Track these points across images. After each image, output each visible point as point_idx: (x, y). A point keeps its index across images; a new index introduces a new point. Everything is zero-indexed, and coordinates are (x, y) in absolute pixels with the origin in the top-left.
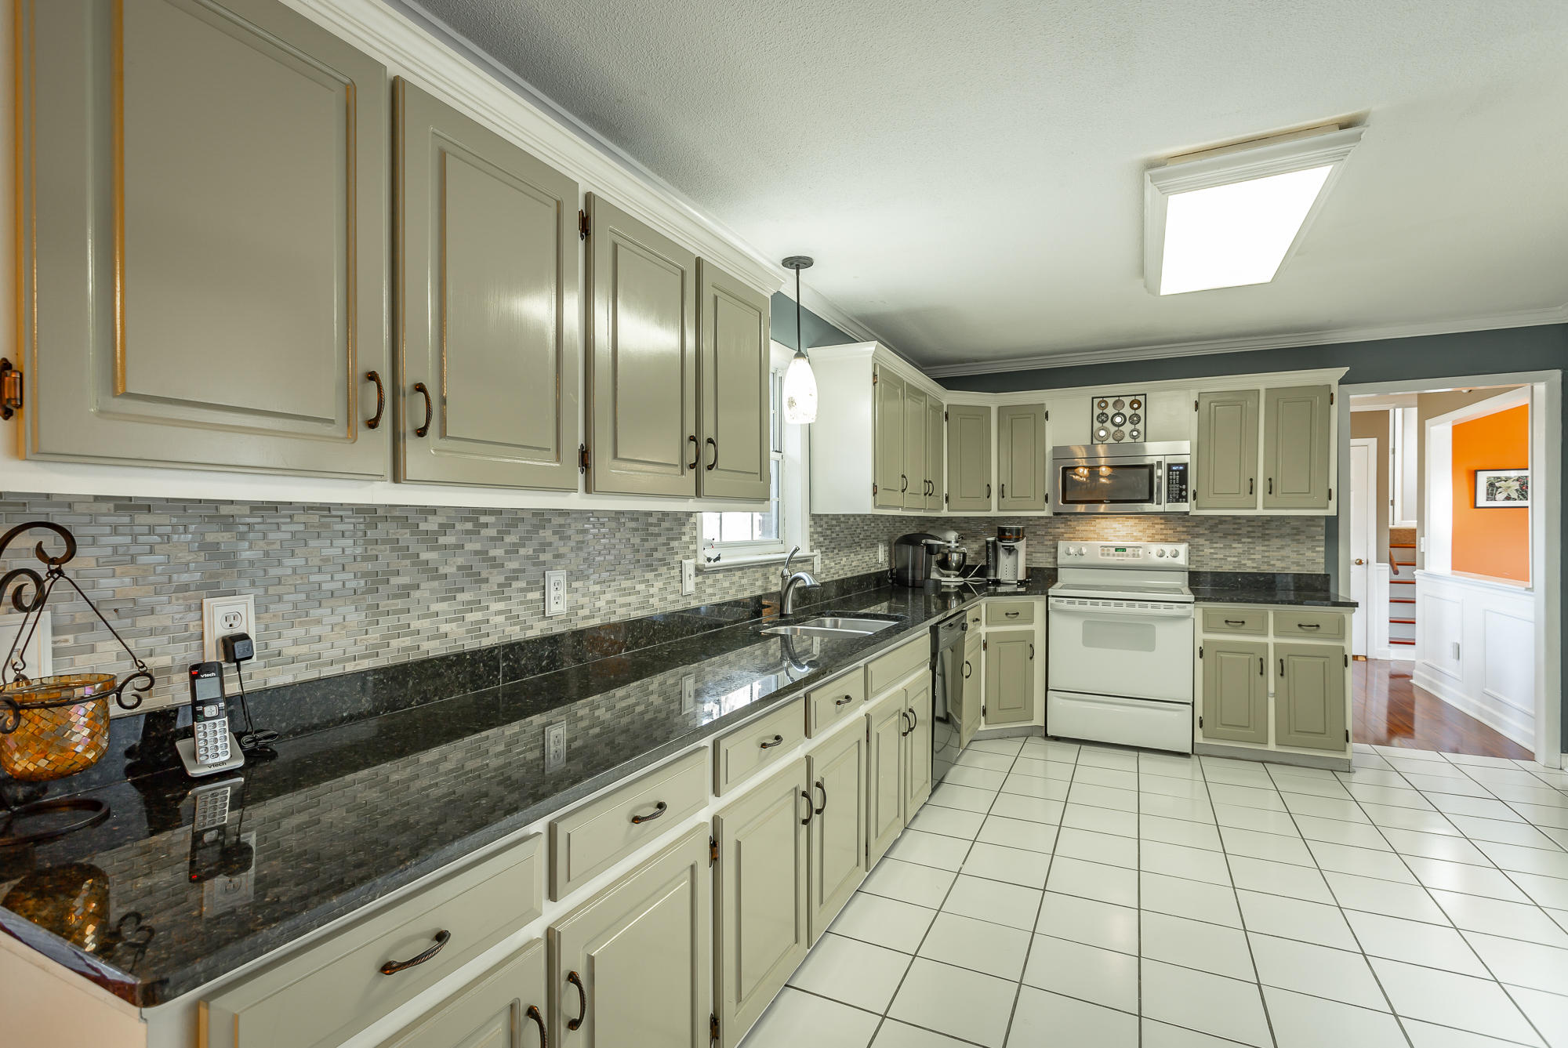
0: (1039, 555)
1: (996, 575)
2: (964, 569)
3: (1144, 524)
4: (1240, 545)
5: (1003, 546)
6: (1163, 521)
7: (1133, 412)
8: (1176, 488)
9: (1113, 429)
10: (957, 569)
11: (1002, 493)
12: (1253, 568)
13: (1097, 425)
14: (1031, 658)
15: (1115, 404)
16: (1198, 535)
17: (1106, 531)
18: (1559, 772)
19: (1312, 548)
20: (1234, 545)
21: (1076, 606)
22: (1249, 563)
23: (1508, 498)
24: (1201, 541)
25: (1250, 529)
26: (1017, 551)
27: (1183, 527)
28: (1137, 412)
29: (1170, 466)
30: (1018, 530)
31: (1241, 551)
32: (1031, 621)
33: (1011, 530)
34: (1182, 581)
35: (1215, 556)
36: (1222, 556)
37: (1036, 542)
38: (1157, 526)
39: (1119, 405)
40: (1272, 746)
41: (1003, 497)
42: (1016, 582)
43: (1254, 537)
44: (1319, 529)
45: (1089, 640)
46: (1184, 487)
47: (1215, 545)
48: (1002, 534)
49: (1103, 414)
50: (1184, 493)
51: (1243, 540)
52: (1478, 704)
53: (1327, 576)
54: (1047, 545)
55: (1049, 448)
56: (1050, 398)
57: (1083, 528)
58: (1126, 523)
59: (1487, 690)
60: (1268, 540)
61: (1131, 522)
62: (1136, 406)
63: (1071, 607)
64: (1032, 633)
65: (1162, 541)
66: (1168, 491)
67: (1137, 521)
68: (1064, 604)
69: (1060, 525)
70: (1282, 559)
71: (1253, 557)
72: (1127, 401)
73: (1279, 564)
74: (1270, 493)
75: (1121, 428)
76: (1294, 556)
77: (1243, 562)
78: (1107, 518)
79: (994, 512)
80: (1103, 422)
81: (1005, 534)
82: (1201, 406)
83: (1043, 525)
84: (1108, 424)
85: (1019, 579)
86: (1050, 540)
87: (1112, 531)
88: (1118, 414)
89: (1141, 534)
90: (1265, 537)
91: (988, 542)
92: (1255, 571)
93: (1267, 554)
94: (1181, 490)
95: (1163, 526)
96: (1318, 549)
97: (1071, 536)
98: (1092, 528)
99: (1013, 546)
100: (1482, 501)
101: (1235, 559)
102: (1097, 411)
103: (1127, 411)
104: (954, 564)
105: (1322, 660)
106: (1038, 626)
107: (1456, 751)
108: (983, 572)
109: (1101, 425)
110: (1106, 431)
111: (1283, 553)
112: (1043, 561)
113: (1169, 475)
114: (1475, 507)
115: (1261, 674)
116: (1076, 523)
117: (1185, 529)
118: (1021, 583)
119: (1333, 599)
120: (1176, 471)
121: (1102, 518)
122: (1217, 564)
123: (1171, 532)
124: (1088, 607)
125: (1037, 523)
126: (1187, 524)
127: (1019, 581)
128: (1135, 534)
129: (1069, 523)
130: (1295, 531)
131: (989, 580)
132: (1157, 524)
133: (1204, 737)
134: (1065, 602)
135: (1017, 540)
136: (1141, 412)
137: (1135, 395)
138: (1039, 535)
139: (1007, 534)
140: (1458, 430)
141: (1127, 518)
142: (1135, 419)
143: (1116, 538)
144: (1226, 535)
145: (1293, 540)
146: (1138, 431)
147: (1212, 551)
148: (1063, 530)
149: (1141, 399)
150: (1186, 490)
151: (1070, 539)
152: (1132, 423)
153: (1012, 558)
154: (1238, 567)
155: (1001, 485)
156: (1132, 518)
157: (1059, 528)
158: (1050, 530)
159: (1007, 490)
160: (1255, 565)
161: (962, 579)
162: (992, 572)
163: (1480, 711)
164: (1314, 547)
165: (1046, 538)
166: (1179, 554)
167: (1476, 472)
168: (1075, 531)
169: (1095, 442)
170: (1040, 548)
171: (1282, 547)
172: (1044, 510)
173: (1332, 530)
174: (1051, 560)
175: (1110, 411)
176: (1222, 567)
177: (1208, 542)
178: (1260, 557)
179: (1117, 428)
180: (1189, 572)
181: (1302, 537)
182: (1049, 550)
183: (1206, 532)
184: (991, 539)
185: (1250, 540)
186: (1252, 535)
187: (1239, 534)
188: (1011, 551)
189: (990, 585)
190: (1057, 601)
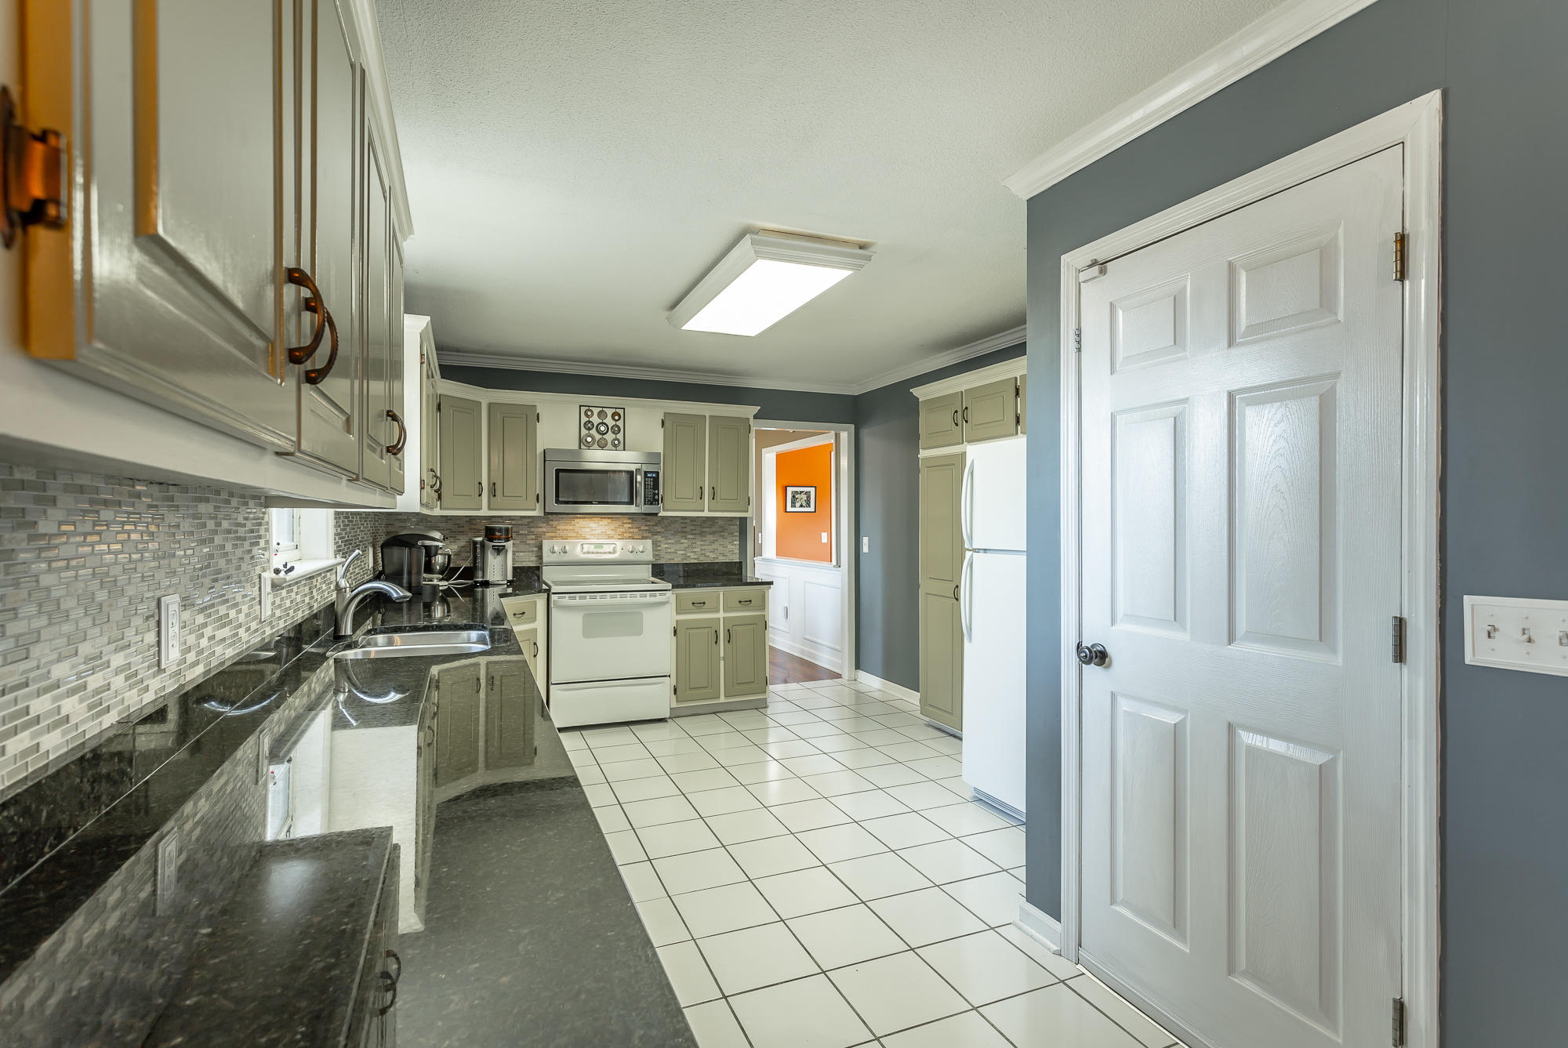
0: (521, 554)
1: (483, 577)
2: (448, 572)
3: (616, 524)
4: (686, 541)
5: (493, 546)
6: (630, 521)
7: (614, 423)
8: (651, 492)
9: (598, 437)
10: (441, 572)
11: (493, 492)
12: (695, 559)
13: (584, 432)
14: (535, 656)
15: (599, 414)
16: (657, 533)
17: (584, 530)
18: (854, 682)
19: (731, 543)
20: (682, 541)
21: (578, 601)
22: (692, 555)
23: (801, 506)
24: (659, 538)
25: (693, 528)
26: (507, 551)
27: (646, 526)
28: (618, 423)
29: (646, 473)
30: (507, 530)
31: (686, 545)
32: (534, 619)
33: (500, 530)
34: (646, 572)
35: (669, 550)
36: (673, 550)
37: (518, 542)
38: (626, 525)
39: (603, 415)
40: (722, 699)
41: (495, 496)
42: (506, 582)
43: (696, 534)
44: (736, 527)
45: (588, 632)
46: (657, 492)
47: (670, 541)
48: (490, 534)
49: (589, 422)
50: (656, 497)
51: (689, 536)
52: (801, 647)
53: (741, 563)
54: (529, 544)
55: (540, 450)
56: (542, 401)
57: (564, 528)
58: (601, 523)
59: (806, 636)
60: (705, 536)
61: (605, 522)
62: (617, 418)
63: (572, 602)
64: (535, 630)
65: (630, 538)
66: (645, 494)
67: (609, 521)
68: (566, 600)
69: (542, 525)
70: (713, 552)
71: (695, 550)
72: (609, 412)
73: (712, 555)
74: (713, 499)
75: (604, 436)
76: (721, 548)
77: (688, 554)
78: (584, 518)
79: (485, 512)
80: (589, 429)
81: (493, 533)
82: (666, 423)
83: (526, 525)
84: (593, 432)
85: (508, 579)
86: (533, 539)
87: (589, 530)
88: (603, 423)
89: (613, 532)
90: (702, 534)
91: (475, 543)
92: (696, 561)
93: (704, 547)
94: (654, 494)
95: (630, 526)
96: (735, 543)
97: (553, 534)
98: (571, 527)
99: (504, 546)
100: (789, 509)
101: (683, 552)
102: (584, 419)
103: (609, 421)
104: (438, 568)
105: (751, 627)
106: (540, 624)
107: (786, 682)
108: (469, 573)
109: (587, 432)
110: (592, 438)
111: (714, 546)
112: (528, 561)
113: (645, 481)
114: (786, 512)
115: (716, 643)
116: (556, 523)
117: (647, 528)
118: (510, 583)
119: (744, 581)
120: (650, 477)
121: (580, 518)
122: (669, 557)
123: (637, 530)
124: (588, 600)
125: (520, 522)
126: (649, 523)
127: (508, 581)
128: (608, 533)
129: (550, 523)
130: (721, 530)
131: (476, 582)
132: (625, 523)
133: (677, 702)
134: (567, 598)
135: (507, 540)
136: (620, 423)
137: (616, 408)
138: (522, 534)
139: (497, 533)
140: (780, 457)
141: (601, 518)
142: (616, 430)
143: (592, 537)
144: (676, 533)
145: (721, 536)
146: (618, 440)
147: (667, 546)
148: (545, 530)
149: (621, 412)
150: (658, 494)
151: (551, 538)
152: (613, 433)
153: (500, 558)
154: (685, 559)
155: (492, 484)
156: (605, 518)
157: (541, 527)
158: (532, 530)
159: (499, 487)
160: (696, 557)
161: (446, 583)
162: (480, 573)
163: (802, 652)
164: (733, 541)
165: (528, 537)
166: (644, 549)
167: (786, 487)
168: (556, 530)
169: (583, 447)
170: (522, 547)
171: (713, 542)
172: (535, 510)
173: (742, 528)
174: (534, 559)
175: (595, 420)
176: (673, 559)
177: (663, 539)
178: (699, 550)
179: (601, 436)
180: (653, 565)
181: (726, 534)
182: (531, 549)
183: (663, 530)
184: (480, 539)
185: (692, 537)
186: (695, 532)
187: (686, 532)
188: (499, 550)
189: (477, 587)
190: (559, 598)
